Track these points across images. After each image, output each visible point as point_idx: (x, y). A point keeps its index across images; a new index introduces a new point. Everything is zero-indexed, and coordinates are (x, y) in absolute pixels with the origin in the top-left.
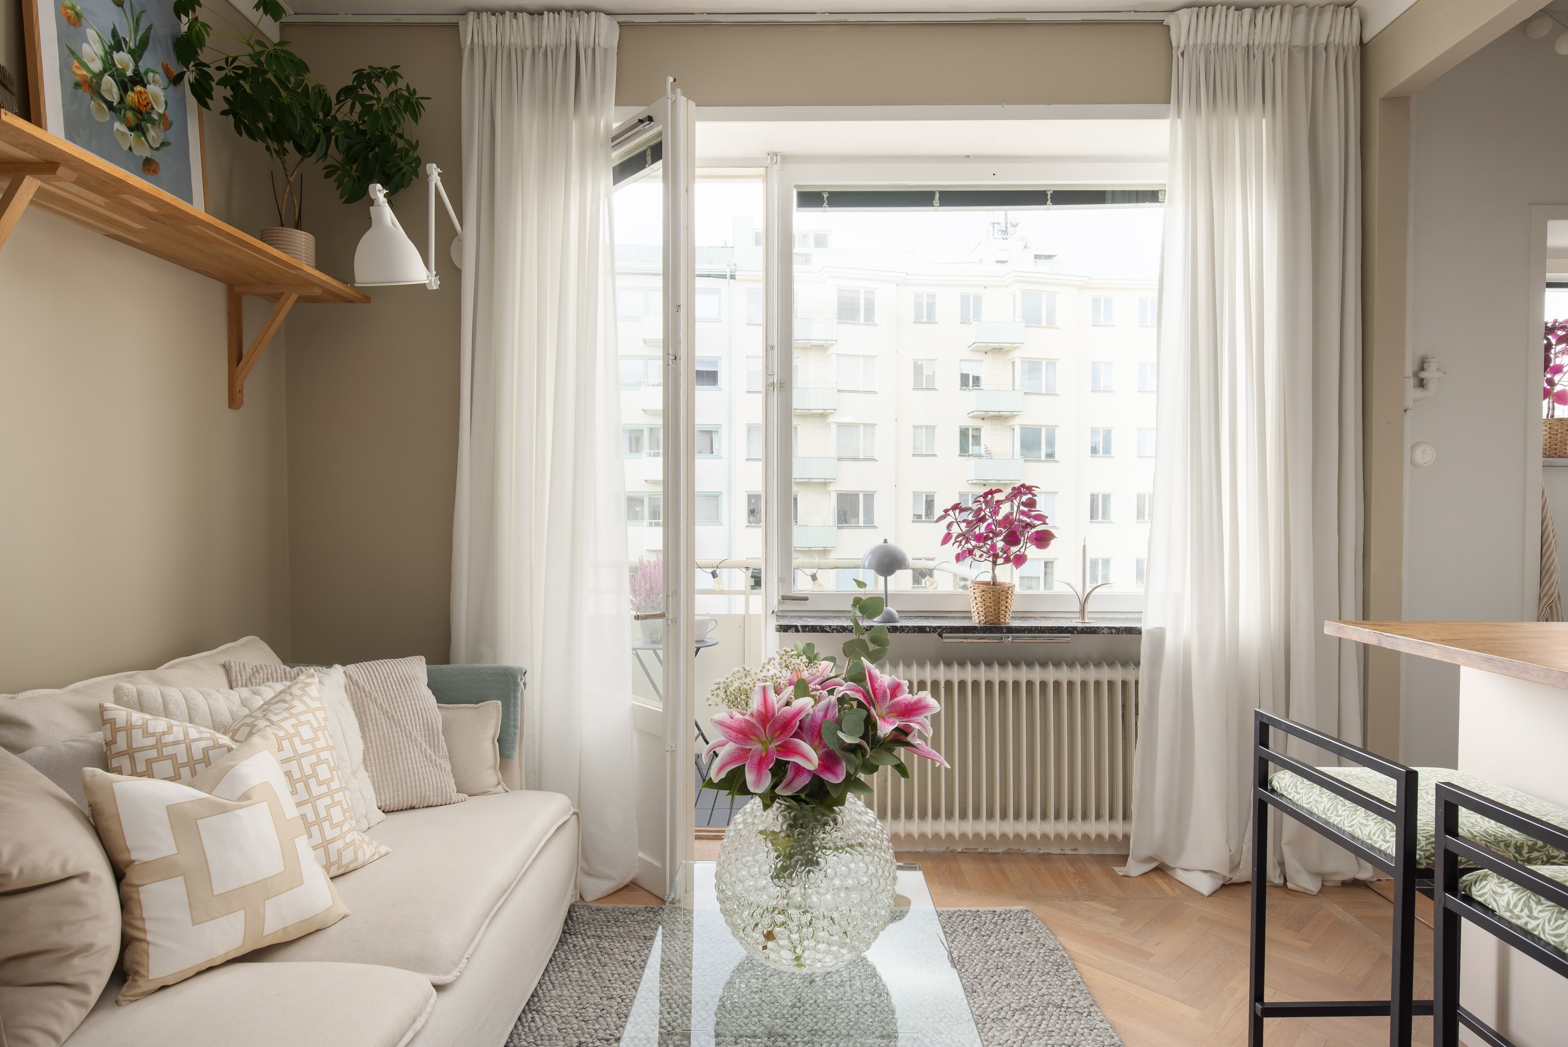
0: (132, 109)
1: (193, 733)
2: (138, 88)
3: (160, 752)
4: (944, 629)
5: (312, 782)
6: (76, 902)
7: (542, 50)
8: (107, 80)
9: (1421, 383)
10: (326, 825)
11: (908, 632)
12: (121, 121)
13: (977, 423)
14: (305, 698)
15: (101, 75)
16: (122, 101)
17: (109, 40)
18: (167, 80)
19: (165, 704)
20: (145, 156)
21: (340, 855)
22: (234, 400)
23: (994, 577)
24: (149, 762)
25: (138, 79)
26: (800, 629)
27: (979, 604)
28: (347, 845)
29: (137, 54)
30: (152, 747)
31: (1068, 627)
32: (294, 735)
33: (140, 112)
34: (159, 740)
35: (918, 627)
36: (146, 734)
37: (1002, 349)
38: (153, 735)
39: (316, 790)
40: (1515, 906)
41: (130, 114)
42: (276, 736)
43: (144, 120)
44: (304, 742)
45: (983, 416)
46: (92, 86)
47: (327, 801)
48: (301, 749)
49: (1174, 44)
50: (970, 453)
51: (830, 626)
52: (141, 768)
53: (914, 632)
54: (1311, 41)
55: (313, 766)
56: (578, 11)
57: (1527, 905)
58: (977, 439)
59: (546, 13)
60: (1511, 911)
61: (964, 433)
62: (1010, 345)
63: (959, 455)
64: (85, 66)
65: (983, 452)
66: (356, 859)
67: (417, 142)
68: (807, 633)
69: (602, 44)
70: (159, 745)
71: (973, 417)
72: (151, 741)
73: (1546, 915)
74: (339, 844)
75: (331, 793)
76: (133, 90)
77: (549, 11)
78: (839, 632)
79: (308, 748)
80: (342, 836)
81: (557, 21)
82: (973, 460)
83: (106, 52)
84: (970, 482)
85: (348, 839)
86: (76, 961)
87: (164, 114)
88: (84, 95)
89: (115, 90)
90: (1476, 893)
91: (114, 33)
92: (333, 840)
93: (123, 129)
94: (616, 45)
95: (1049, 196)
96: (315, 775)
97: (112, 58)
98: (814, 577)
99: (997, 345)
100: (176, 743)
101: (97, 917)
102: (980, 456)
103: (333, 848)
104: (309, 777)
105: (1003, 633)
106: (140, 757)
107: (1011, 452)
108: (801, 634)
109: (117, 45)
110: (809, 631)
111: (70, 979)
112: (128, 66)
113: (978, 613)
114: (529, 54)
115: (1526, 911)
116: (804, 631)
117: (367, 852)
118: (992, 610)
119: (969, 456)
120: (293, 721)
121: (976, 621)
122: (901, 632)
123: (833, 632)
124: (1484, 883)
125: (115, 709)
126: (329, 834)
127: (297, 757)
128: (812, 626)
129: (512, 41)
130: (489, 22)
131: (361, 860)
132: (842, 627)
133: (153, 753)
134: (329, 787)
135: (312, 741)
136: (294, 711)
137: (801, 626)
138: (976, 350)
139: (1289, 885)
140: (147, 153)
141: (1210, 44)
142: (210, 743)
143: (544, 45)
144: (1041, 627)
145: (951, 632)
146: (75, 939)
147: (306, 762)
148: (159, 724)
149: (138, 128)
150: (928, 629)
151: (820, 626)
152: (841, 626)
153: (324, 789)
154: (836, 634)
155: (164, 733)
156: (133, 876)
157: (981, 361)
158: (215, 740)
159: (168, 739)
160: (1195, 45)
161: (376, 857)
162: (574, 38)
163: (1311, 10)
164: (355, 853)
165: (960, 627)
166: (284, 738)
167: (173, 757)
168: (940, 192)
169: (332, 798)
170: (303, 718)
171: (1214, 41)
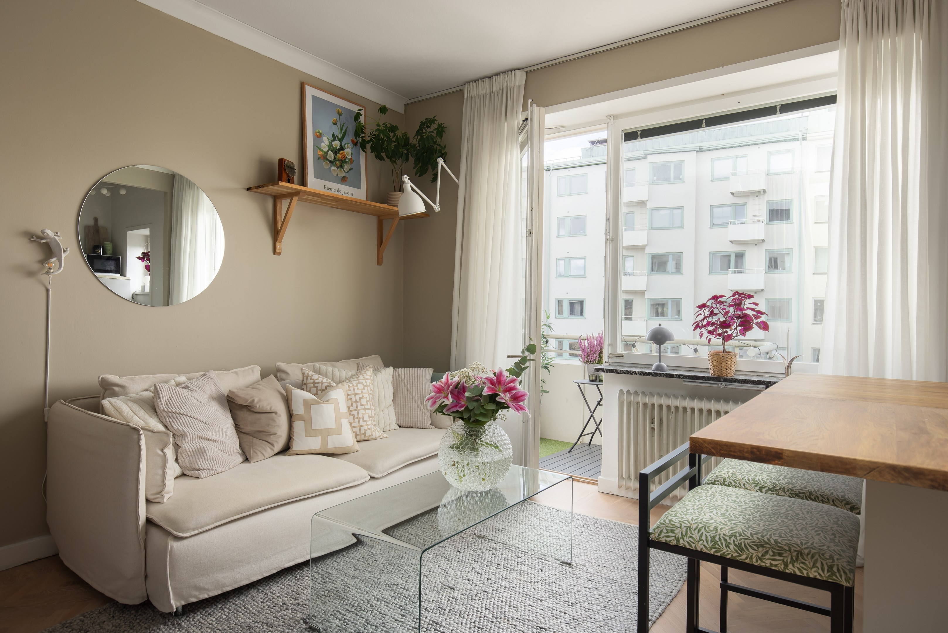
0: (339, 160)
1: (325, 381)
2: (341, 152)
3: (314, 385)
4: (684, 377)
5: (359, 404)
6: (273, 420)
7: (493, 93)
8: (330, 152)
10: (361, 420)
11: (663, 377)
12: (334, 166)
14: (365, 375)
15: (328, 151)
16: (335, 158)
17: (331, 138)
18: (353, 145)
19: (326, 372)
20: (342, 176)
21: (365, 432)
22: (379, 262)
23: (723, 348)
24: (311, 388)
25: (342, 148)
28: (368, 429)
29: (341, 140)
30: (312, 383)
31: (764, 381)
32: (355, 386)
33: (342, 161)
34: (314, 381)
35: (669, 374)
36: (311, 379)
38: (313, 379)
39: (359, 407)
41: (338, 162)
42: (349, 385)
43: (343, 163)
44: (358, 389)
46: (325, 157)
47: (363, 411)
48: (357, 391)
51: (621, 370)
52: (308, 389)
53: (667, 377)
55: (360, 398)
56: (508, 71)
59: (494, 76)
64: (322, 151)
66: (372, 435)
67: (445, 146)
68: (608, 373)
69: (517, 84)
70: (314, 383)
72: (312, 381)
74: (365, 428)
75: (365, 409)
76: (339, 153)
77: (495, 75)
78: (625, 374)
79: (360, 392)
80: (367, 425)
81: (499, 79)
83: (330, 143)
85: (369, 427)
86: (272, 436)
87: (351, 158)
88: (321, 160)
89: (333, 155)
91: (333, 135)
92: (363, 426)
93: (335, 168)
94: (524, 83)
96: (360, 401)
97: (332, 144)
100: (319, 383)
101: (279, 426)
103: (363, 428)
104: (358, 402)
105: (721, 381)
106: (309, 386)
109: (334, 138)
110: (610, 372)
111: (269, 441)
112: (338, 145)
113: (713, 369)
114: (488, 96)
116: (607, 372)
117: (377, 434)
118: (718, 368)
120: (357, 382)
123: (622, 374)
125: (305, 370)
126: (362, 423)
127: (355, 394)
128: (611, 370)
129: (482, 92)
130: (473, 86)
131: (374, 436)
132: (627, 371)
133: (312, 385)
134: (365, 407)
135: (362, 390)
136: (359, 378)
140: (343, 174)
142: (328, 384)
143: (494, 91)
144: (746, 380)
145: (689, 379)
146: (272, 430)
147: (358, 397)
148: (316, 376)
149: (341, 167)
150: (675, 376)
153: (363, 407)
154: (623, 375)
155: (316, 379)
156: (293, 419)
158: (330, 383)
159: (317, 381)
161: (381, 437)
162: (505, 85)
164: (371, 433)
165: (694, 376)
166: (351, 387)
167: (317, 387)
168: (706, 119)
169: (365, 411)
170: (361, 381)
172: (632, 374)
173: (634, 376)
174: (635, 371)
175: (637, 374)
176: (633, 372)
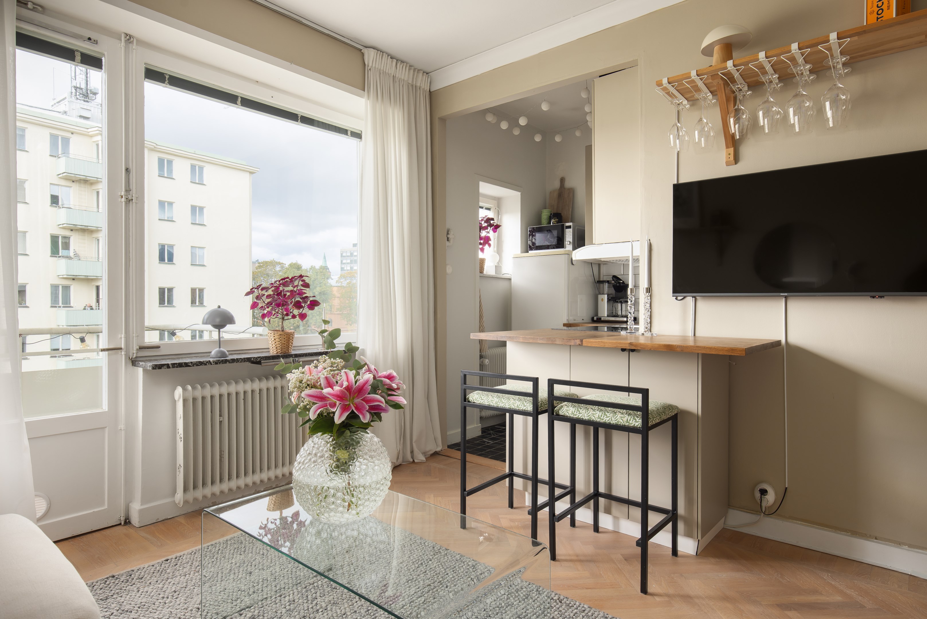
4: (262, 358)
9: (448, 239)
11: (241, 362)
13: (67, 233)
23: (283, 327)
26: (171, 366)
27: (277, 343)
35: (247, 358)
37: (87, 181)
40: (575, 412)
45: (72, 228)
49: (366, 63)
50: (60, 255)
51: (192, 363)
53: (245, 362)
54: (414, 83)
57: (578, 410)
58: (66, 246)
60: (573, 414)
61: (54, 239)
62: (95, 179)
63: (51, 256)
65: (72, 254)
68: (175, 369)
71: (64, 228)
73: (584, 411)
78: (198, 365)
82: (63, 261)
84: (61, 277)
90: (561, 413)
95: (299, 118)
98: (82, 340)
99: (84, 177)
102: (69, 258)
107: (97, 256)
108: (171, 369)
110: (177, 367)
113: (276, 348)
115: (578, 412)
116: (173, 367)
118: (285, 345)
119: (60, 257)
121: (273, 352)
122: (237, 362)
123: (193, 366)
124: (563, 408)
128: (179, 363)
137: (172, 364)
138: (66, 179)
139: (416, 461)
141: (380, 69)
151: (185, 363)
152: (199, 362)
157: (71, 187)
160: (375, 67)
163: (415, 69)
168: (241, 97)
171: (382, 68)
172: (206, 365)
173: (209, 366)
174: (210, 361)
175: (212, 363)
176: (207, 362)
